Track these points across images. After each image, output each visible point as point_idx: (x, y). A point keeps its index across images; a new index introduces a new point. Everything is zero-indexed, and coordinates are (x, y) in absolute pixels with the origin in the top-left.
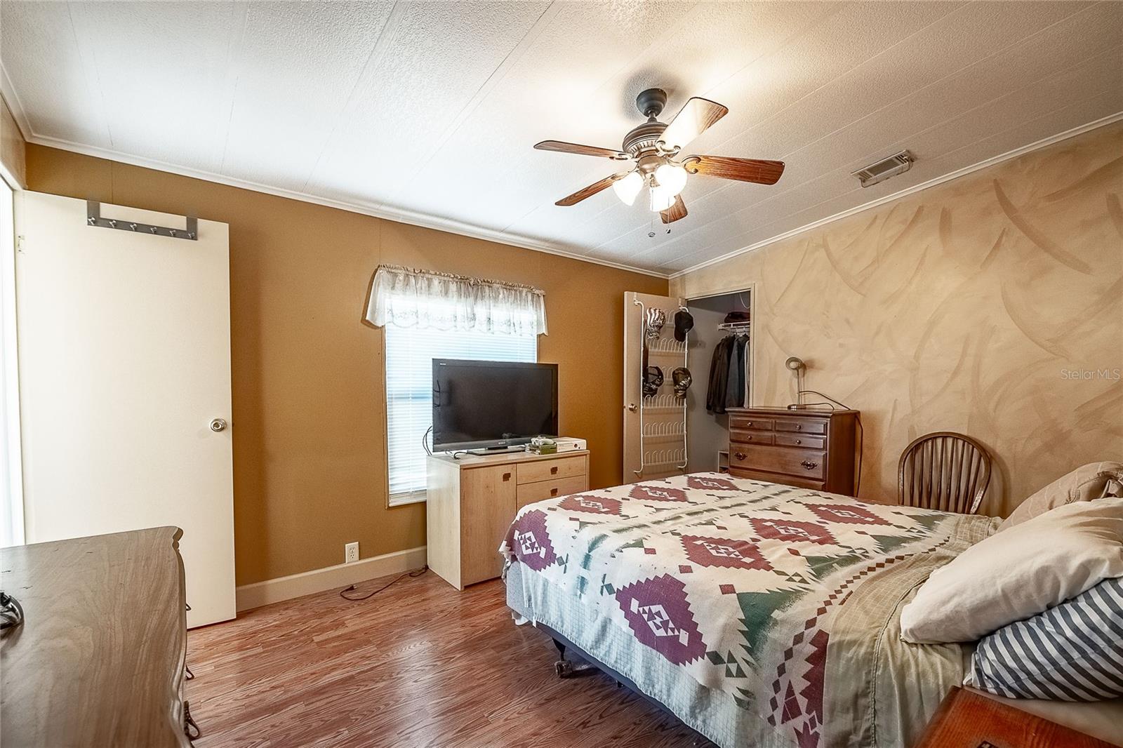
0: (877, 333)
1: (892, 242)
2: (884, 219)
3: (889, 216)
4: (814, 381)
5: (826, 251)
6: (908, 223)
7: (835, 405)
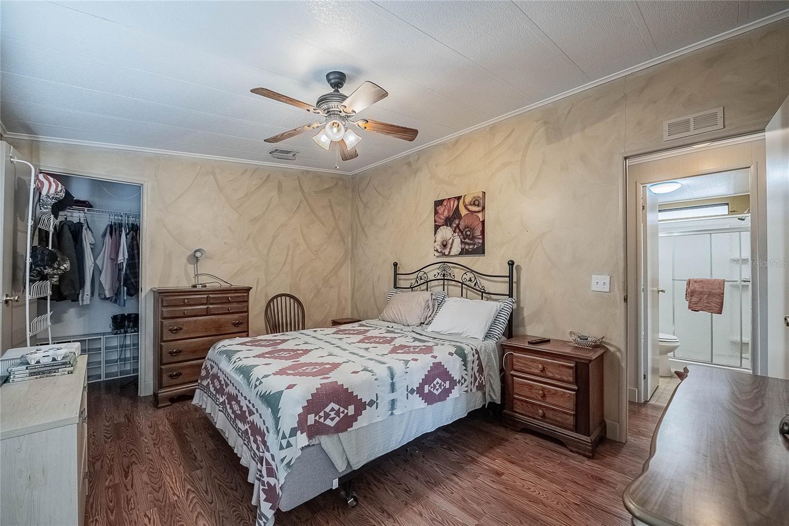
0: (248, 239)
1: (255, 188)
2: (251, 173)
3: (254, 172)
4: (205, 266)
5: (214, 177)
6: (264, 180)
7: (222, 283)
